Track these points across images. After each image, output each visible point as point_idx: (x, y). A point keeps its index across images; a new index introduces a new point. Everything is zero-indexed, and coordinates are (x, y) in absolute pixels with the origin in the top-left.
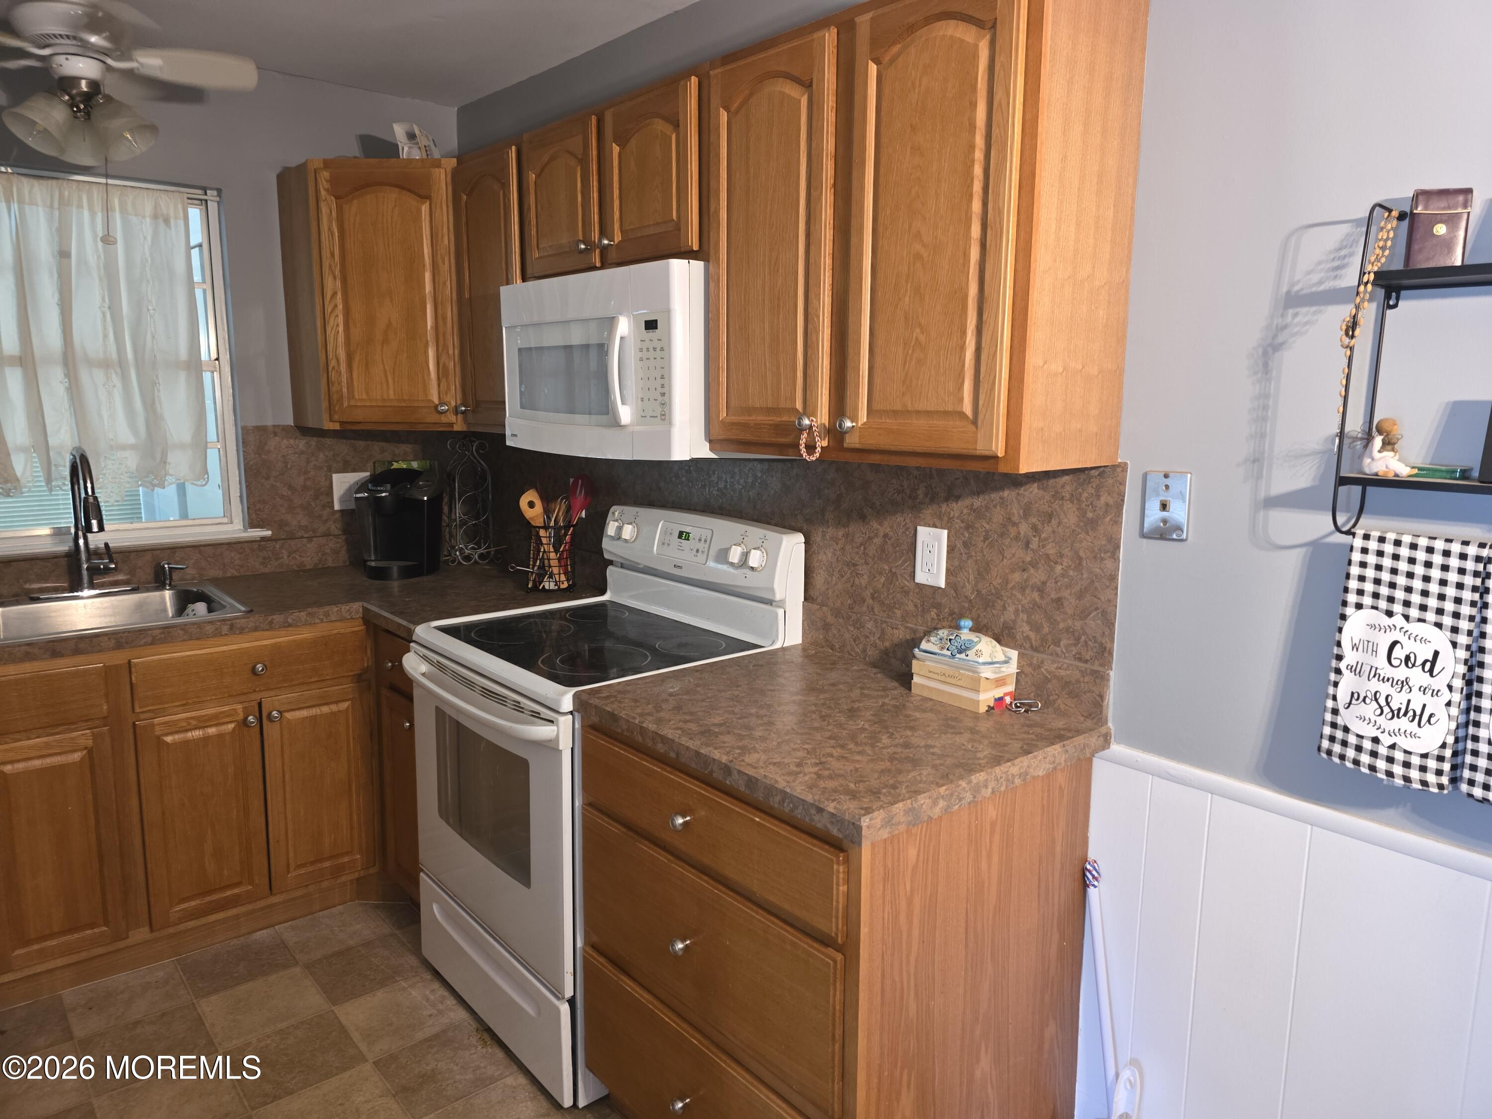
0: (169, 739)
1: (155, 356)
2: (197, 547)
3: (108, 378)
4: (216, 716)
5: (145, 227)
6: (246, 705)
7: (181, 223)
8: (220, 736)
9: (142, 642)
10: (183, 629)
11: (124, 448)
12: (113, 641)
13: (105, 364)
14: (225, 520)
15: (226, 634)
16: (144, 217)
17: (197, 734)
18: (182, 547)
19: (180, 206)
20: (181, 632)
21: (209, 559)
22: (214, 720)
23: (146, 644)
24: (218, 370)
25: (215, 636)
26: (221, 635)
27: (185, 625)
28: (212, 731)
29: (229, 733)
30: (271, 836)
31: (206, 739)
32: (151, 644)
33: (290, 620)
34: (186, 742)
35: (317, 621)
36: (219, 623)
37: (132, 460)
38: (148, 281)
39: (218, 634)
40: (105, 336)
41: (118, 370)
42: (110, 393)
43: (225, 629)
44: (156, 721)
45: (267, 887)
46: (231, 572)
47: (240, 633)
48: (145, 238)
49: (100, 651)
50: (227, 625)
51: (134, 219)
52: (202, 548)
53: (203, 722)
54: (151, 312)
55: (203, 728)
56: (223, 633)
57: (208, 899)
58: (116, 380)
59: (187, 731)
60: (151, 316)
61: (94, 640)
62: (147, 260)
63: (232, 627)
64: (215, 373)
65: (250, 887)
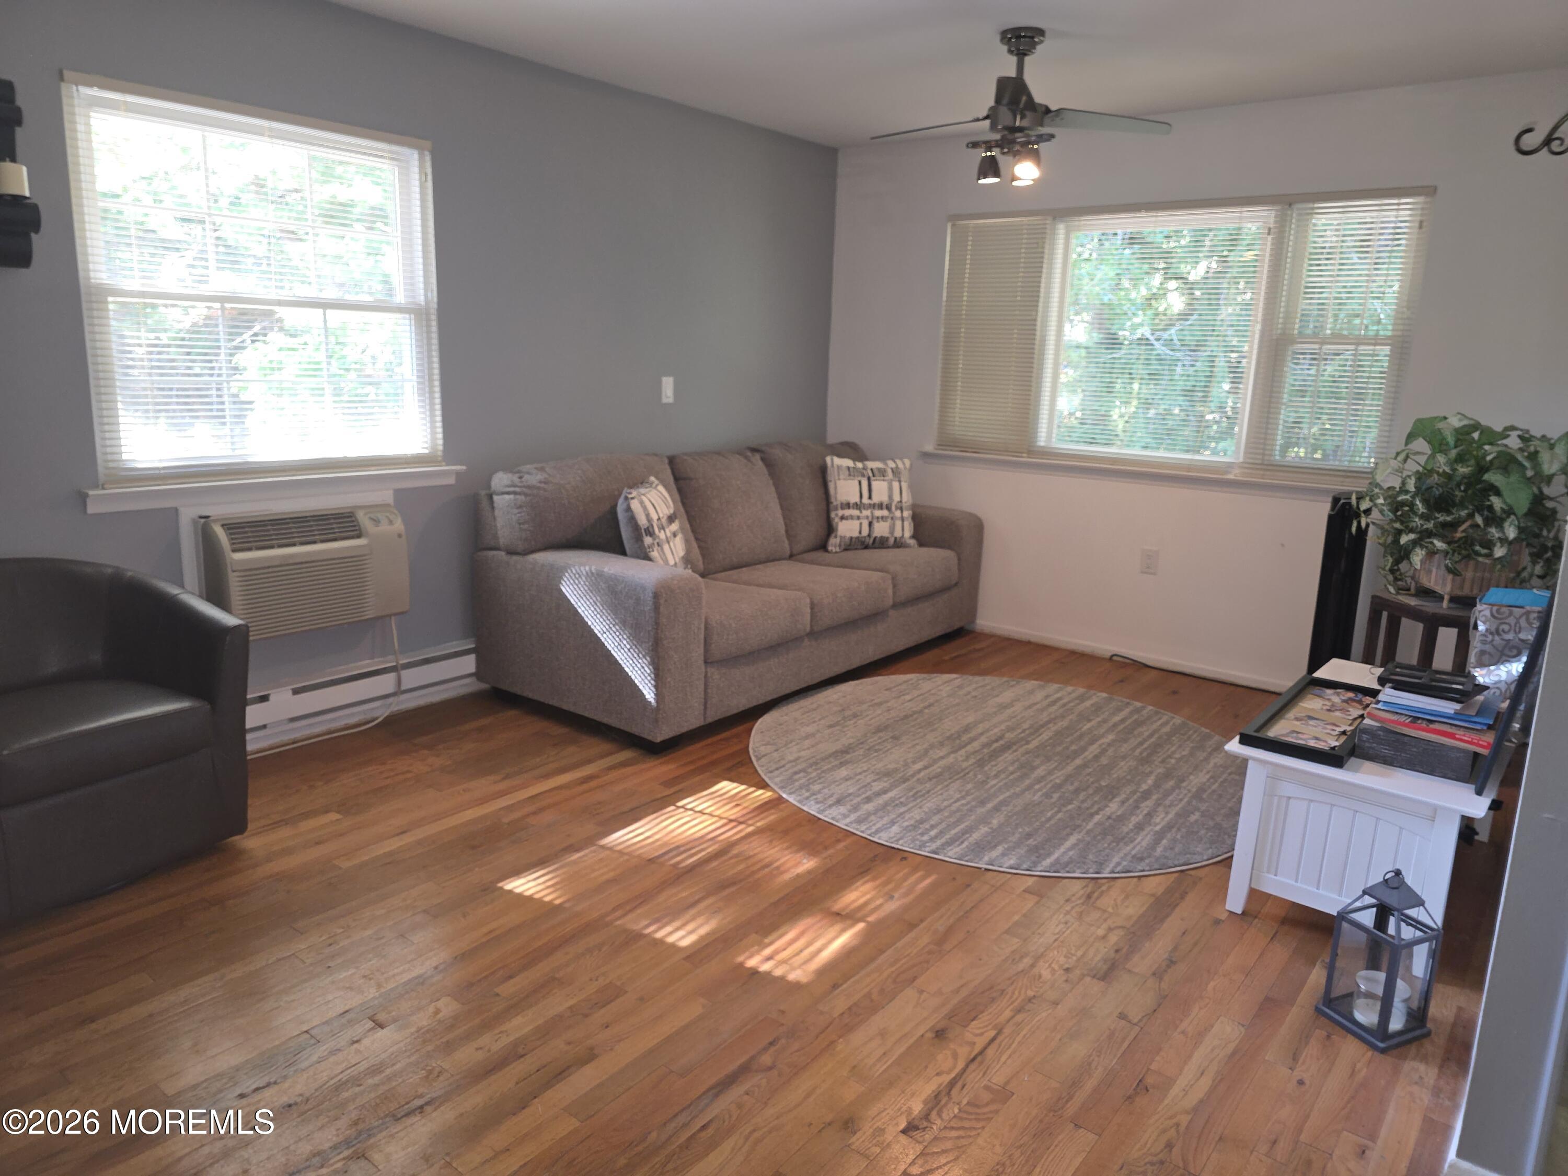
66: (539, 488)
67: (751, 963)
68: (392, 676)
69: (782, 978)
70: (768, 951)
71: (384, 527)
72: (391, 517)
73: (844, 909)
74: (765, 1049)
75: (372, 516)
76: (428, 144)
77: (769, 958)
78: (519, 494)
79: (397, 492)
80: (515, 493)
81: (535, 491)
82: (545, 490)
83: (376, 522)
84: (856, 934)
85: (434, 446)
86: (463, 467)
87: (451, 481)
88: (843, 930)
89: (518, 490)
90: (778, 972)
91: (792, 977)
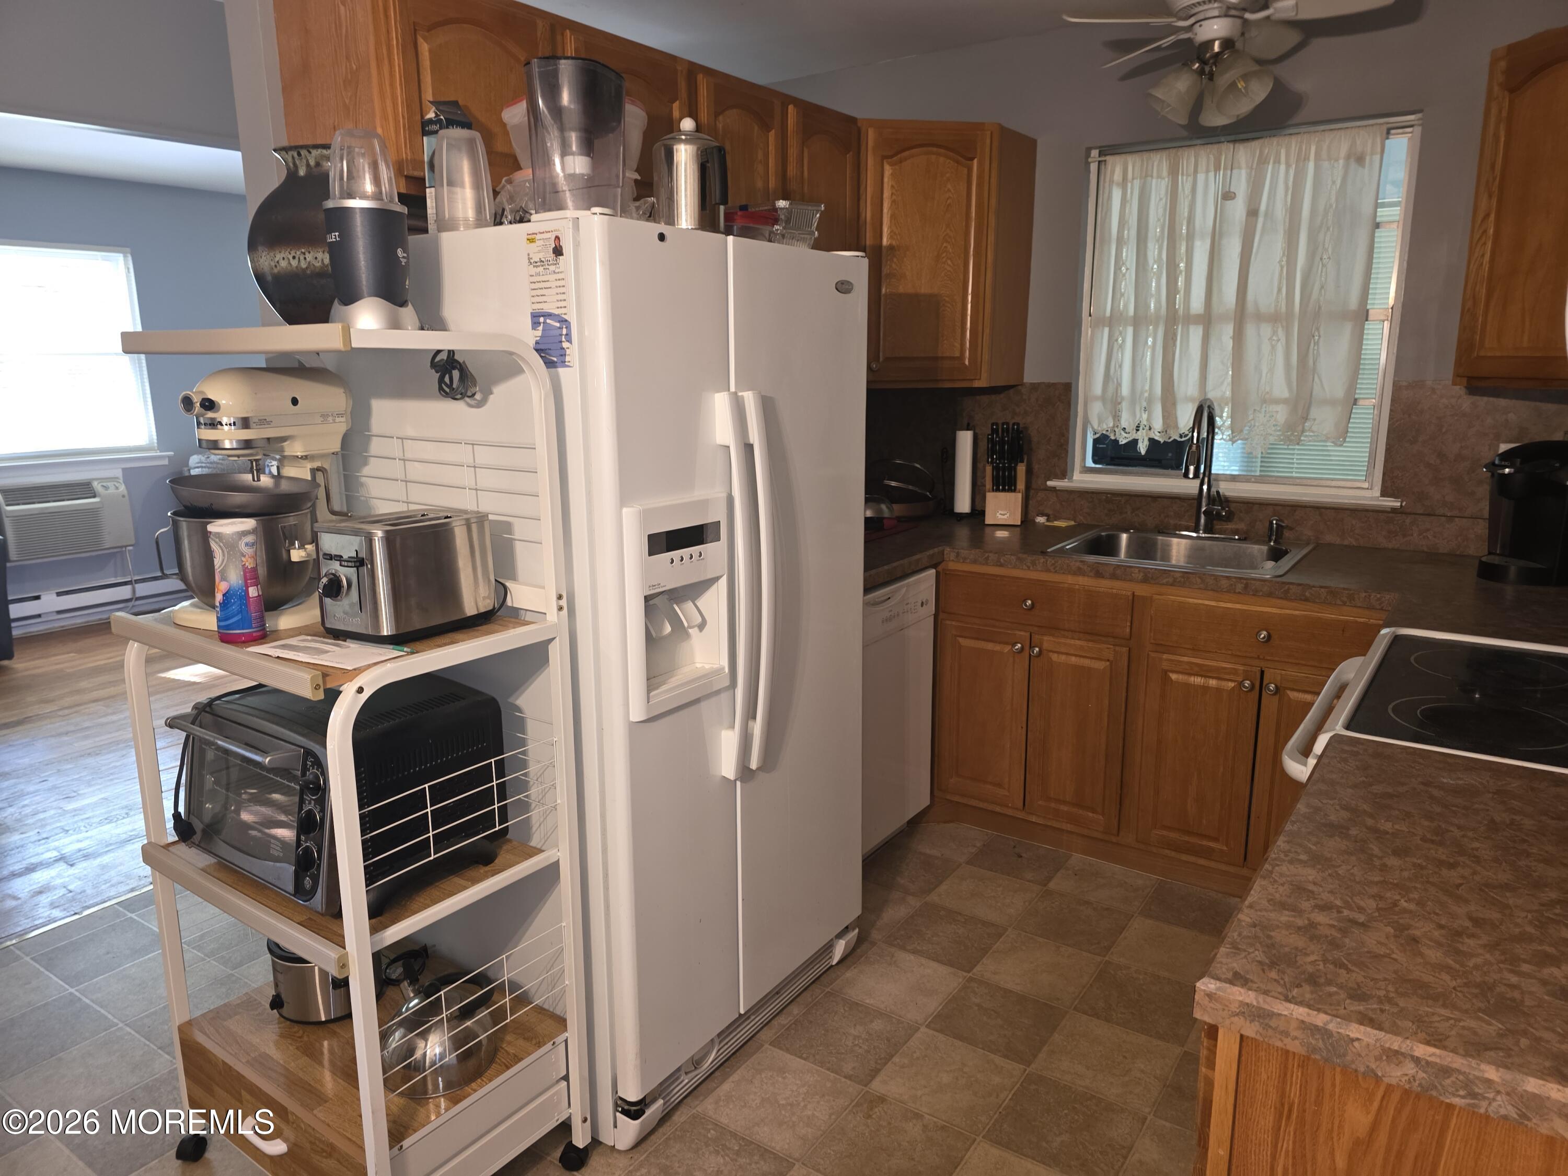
0: (1174, 677)
1: (1320, 307)
2: (1319, 509)
3: (1275, 332)
4: (1218, 669)
5: (1335, 172)
6: (1249, 668)
7: (1377, 158)
8: (1218, 690)
9: (1165, 581)
10: (1200, 578)
11: (1277, 401)
12: (1142, 574)
13: (1274, 318)
14: (1366, 485)
15: (1239, 593)
16: (1337, 160)
17: (1198, 680)
18: (1305, 507)
19: (1378, 140)
20: (1199, 580)
21: (1328, 523)
22: (1217, 674)
23: (1167, 584)
24: (1390, 318)
25: (1228, 591)
26: (1235, 592)
27: (1204, 574)
28: (1213, 683)
29: (1227, 690)
30: (1253, 809)
31: (1205, 688)
32: (1171, 585)
33: (1307, 594)
34: (1187, 685)
35: (1339, 602)
36: (1234, 580)
37: (1281, 414)
38: (1328, 229)
39: (1231, 590)
40: (1279, 290)
41: (1284, 324)
42: (1273, 348)
43: (1239, 587)
44: (1165, 656)
45: (1242, 856)
46: (1349, 541)
47: (1253, 595)
48: (1334, 182)
49: (1130, 581)
50: (1242, 583)
51: (1326, 164)
52: (1323, 510)
53: (1204, 672)
54: (1324, 261)
55: (1206, 677)
56: (1237, 591)
57: (1186, 838)
58: (1281, 333)
59: (1190, 674)
60: (1323, 265)
61: (1128, 569)
62: (1331, 206)
63: (1246, 587)
64: (1386, 322)
65: (1225, 848)
66: (218, 463)
68: (129, 587)
71: (112, 490)
72: (117, 485)
75: (104, 484)
76: (128, 250)
78: (205, 467)
79: (124, 470)
80: (202, 467)
81: (215, 465)
82: (222, 464)
83: (106, 488)
85: (151, 440)
86: (172, 453)
87: (166, 462)
89: (204, 465)
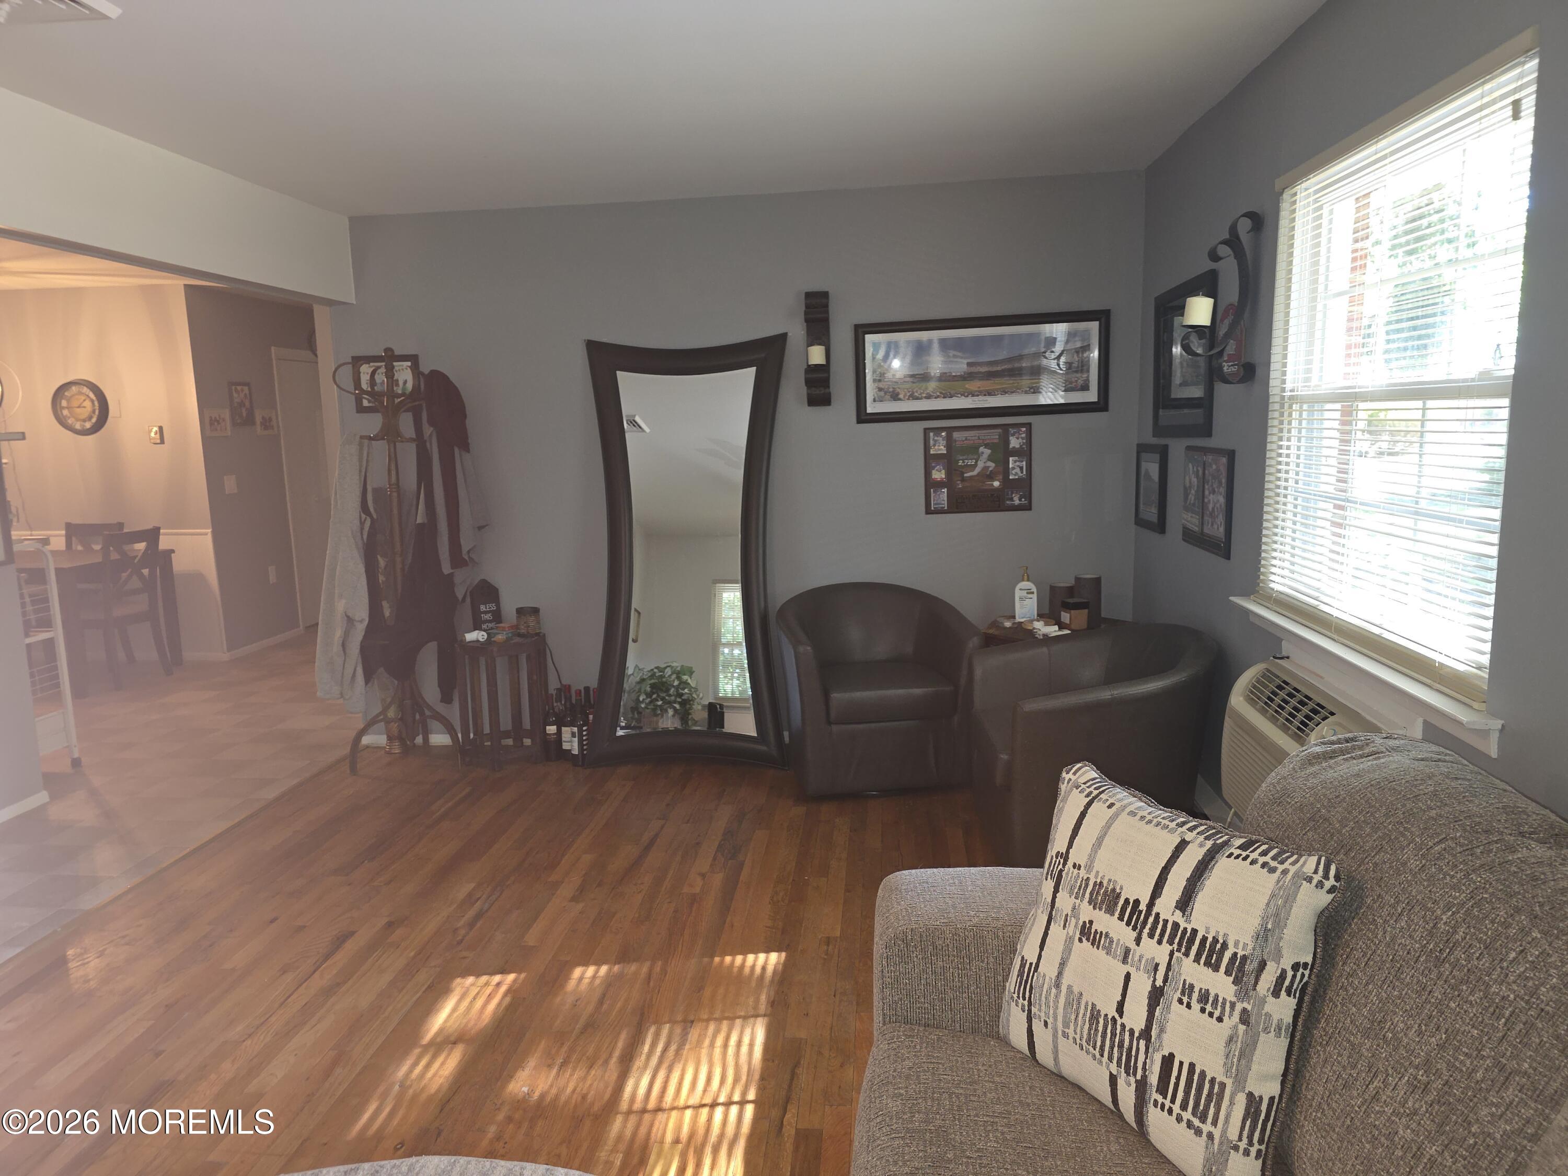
67: (511, 977)
69: (478, 975)
70: (503, 989)
73: (452, 1049)
74: (464, 936)
77: (498, 985)
84: (428, 1030)
88: (441, 1030)
90: (484, 979)
91: (471, 979)
